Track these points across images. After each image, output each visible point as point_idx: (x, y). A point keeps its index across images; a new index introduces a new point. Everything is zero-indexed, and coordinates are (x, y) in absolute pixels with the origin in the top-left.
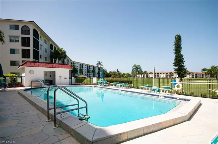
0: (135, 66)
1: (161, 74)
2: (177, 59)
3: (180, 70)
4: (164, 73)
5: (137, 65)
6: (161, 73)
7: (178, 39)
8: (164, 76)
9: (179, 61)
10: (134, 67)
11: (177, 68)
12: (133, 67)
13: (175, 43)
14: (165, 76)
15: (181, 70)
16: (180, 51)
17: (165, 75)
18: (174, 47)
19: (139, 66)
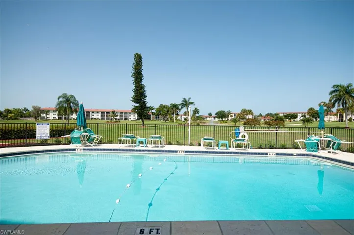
0: (65, 96)
1: (93, 114)
2: (138, 92)
3: (142, 109)
4: (97, 112)
5: (68, 94)
6: (93, 112)
7: (138, 60)
8: (98, 117)
9: (140, 94)
10: (61, 99)
11: (137, 105)
12: (59, 99)
13: (134, 66)
14: (100, 117)
15: (144, 109)
16: (141, 80)
17: (100, 115)
18: (132, 71)
19: (72, 96)
